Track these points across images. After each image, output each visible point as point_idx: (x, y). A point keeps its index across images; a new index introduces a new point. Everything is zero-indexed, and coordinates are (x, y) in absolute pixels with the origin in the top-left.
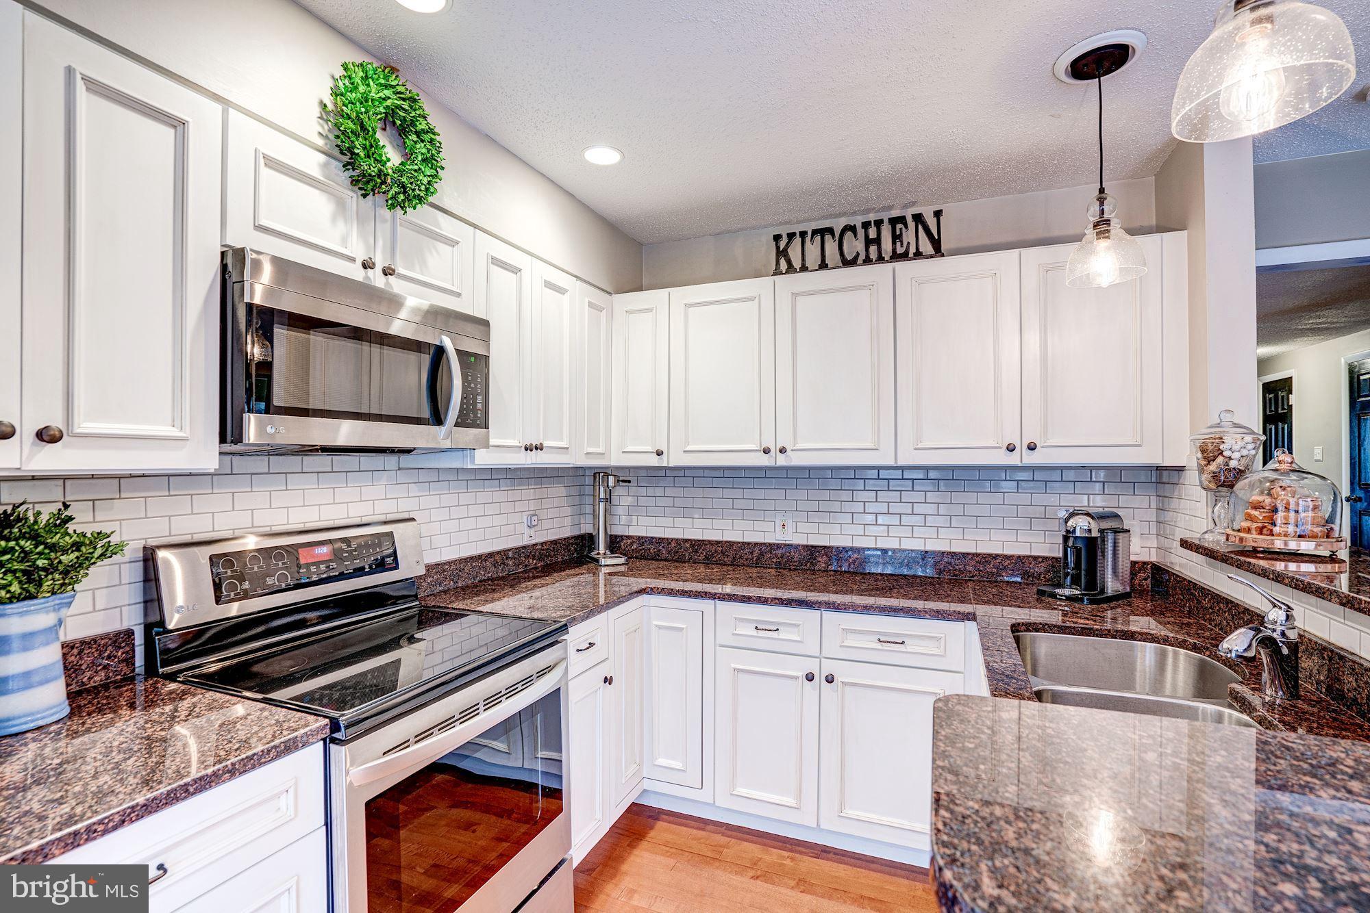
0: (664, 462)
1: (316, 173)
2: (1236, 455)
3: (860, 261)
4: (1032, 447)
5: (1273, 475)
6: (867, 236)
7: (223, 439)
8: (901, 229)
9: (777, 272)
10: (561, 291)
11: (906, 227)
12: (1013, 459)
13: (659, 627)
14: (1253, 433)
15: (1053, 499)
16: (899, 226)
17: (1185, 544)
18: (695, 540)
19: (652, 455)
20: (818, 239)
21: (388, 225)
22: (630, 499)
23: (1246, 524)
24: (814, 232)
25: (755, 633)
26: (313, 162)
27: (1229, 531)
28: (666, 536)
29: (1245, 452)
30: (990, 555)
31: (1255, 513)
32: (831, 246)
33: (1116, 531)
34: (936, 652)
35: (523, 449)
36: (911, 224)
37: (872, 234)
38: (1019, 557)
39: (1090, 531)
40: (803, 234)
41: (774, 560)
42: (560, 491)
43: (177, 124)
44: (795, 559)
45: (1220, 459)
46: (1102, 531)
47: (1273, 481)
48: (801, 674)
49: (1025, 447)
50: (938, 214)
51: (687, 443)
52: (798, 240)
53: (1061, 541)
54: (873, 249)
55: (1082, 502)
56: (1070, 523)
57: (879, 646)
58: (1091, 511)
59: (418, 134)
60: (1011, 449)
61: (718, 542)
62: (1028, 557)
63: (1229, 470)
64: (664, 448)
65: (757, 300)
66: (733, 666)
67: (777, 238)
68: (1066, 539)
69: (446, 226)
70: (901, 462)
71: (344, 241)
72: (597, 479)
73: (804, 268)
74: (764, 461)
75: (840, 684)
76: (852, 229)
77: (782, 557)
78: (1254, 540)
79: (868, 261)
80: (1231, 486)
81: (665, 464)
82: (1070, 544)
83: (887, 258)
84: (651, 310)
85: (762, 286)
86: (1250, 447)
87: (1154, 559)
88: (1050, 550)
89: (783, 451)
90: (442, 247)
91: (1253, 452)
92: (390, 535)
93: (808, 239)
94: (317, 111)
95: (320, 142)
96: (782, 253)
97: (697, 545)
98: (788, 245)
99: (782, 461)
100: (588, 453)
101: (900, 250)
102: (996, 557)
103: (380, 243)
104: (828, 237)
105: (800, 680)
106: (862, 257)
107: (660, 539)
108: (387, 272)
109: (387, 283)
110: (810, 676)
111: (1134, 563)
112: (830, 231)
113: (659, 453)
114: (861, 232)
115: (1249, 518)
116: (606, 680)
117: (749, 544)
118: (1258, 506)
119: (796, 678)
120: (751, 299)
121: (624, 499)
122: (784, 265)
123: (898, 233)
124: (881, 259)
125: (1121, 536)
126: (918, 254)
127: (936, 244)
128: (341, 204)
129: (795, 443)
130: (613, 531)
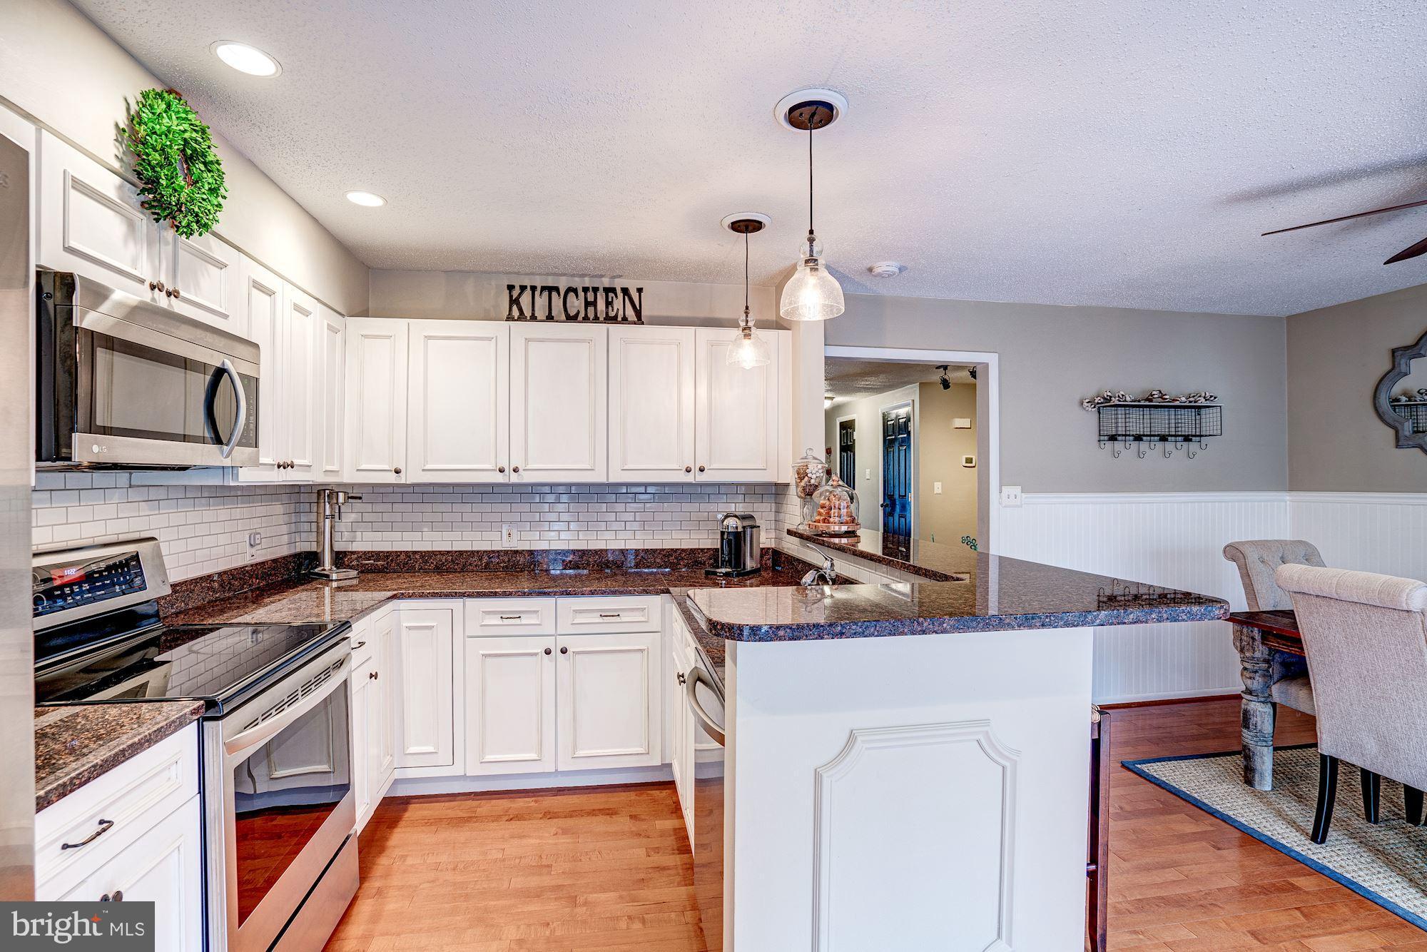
0: (402, 479)
1: (112, 194)
2: (814, 476)
3: (580, 318)
4: (702, 470)
5: (830, 488)
6: (586, 299)
8: (612, 298)
9: (510, 318)
10: (306, 313)
11: (616, 297)
12: (689, 478)
13: (409, 628)
14: (822, 463)
15: (713, 507)
16: (611, 295)
17: (790, 532)
18: (425, 552)
19: (390, 473)
20: (546, 294)
21: (170, 248)
22: (353, 515)
23: (818, 518)
24: (543, 288)
25: (500, 622)
26: (109, 184)
27: (810, 523)
28: (394, 550)
29: (818, 475)
30: (672, 550)
31: (822, 511)
32: (557, 302)
33: (752, 527)
34: (643, 619)
35: (276, 466)
36: (620, 295)
37: (591, 297)
38: (691, 549)
39: (737, 528)
40: (533, 288)
41: (502, 565)
42: (278, 508)
44: (520, 563)
45: (806, 478)
46: (744, 527)
47: (831, 492)
48: (541, 650)
49: (697, 469)
50: (640, 290)
51: (426, 462)
52: (528, 293)
53: (719, 536)
54: (591, 310)
55: (731, 508)
56: (725, 523)
57: (600, 620)
58: (737, 514)
59: (205, 164)
60: (688, 470)
61: (448, 552)
62: (698, 549)
63: (811, 485)
64: (402, 467)
65: (494, 340)
66: (481, 652)
67: (511, 288)
68: (722, 533)
70: (612, 480)
71: (134, 263)
72: (322, 497)
73: (533, 318)
74: (499, 478)
75: (571, 654)
76: (575, 291)
77: (509, 561)
78: (822, 527)
79: (586, 319)
80: (812, 495)
81: (403, 481)
82: (725, 537)
83: (601, 319)
85: (499, 328)
86: (821, 471)
87: (773, 546)
88: (712, 544)
89: (516, 470)
90: (214, 270)
91: (822, 474)
92: (137, 554)
93: (537, 294)
94: (113, 133)
95: (116, 165)
96: (514, 302)
97: (426, 556)
98: (520, 295)
99: (514, 478)
100: (326, 471)
101: (612, 314)
102: (675, 551)
103: (163, 265)
104: (554, 294)
105: (539, 656)
106: (582, 315)
107: (388, 552)
108: (172, 294)
109: (170, 304)
110: (548, 650)
111: (762, 549)
112: (557, 289)
113: (397, 472)
114: (581, 294)
115: (820, 514)
116: (371, 676)
117: (478, 552)
118: (823, 507)
119: (536, 654)
120: (490, 339)
122: (516, 313)
123: (610, 300)
124: (596, 319)
125: (754, 529)
126: (625, 319)
127: (638, 313)
128: (131, 225)
129: (526, 464)
130: (339, 547)
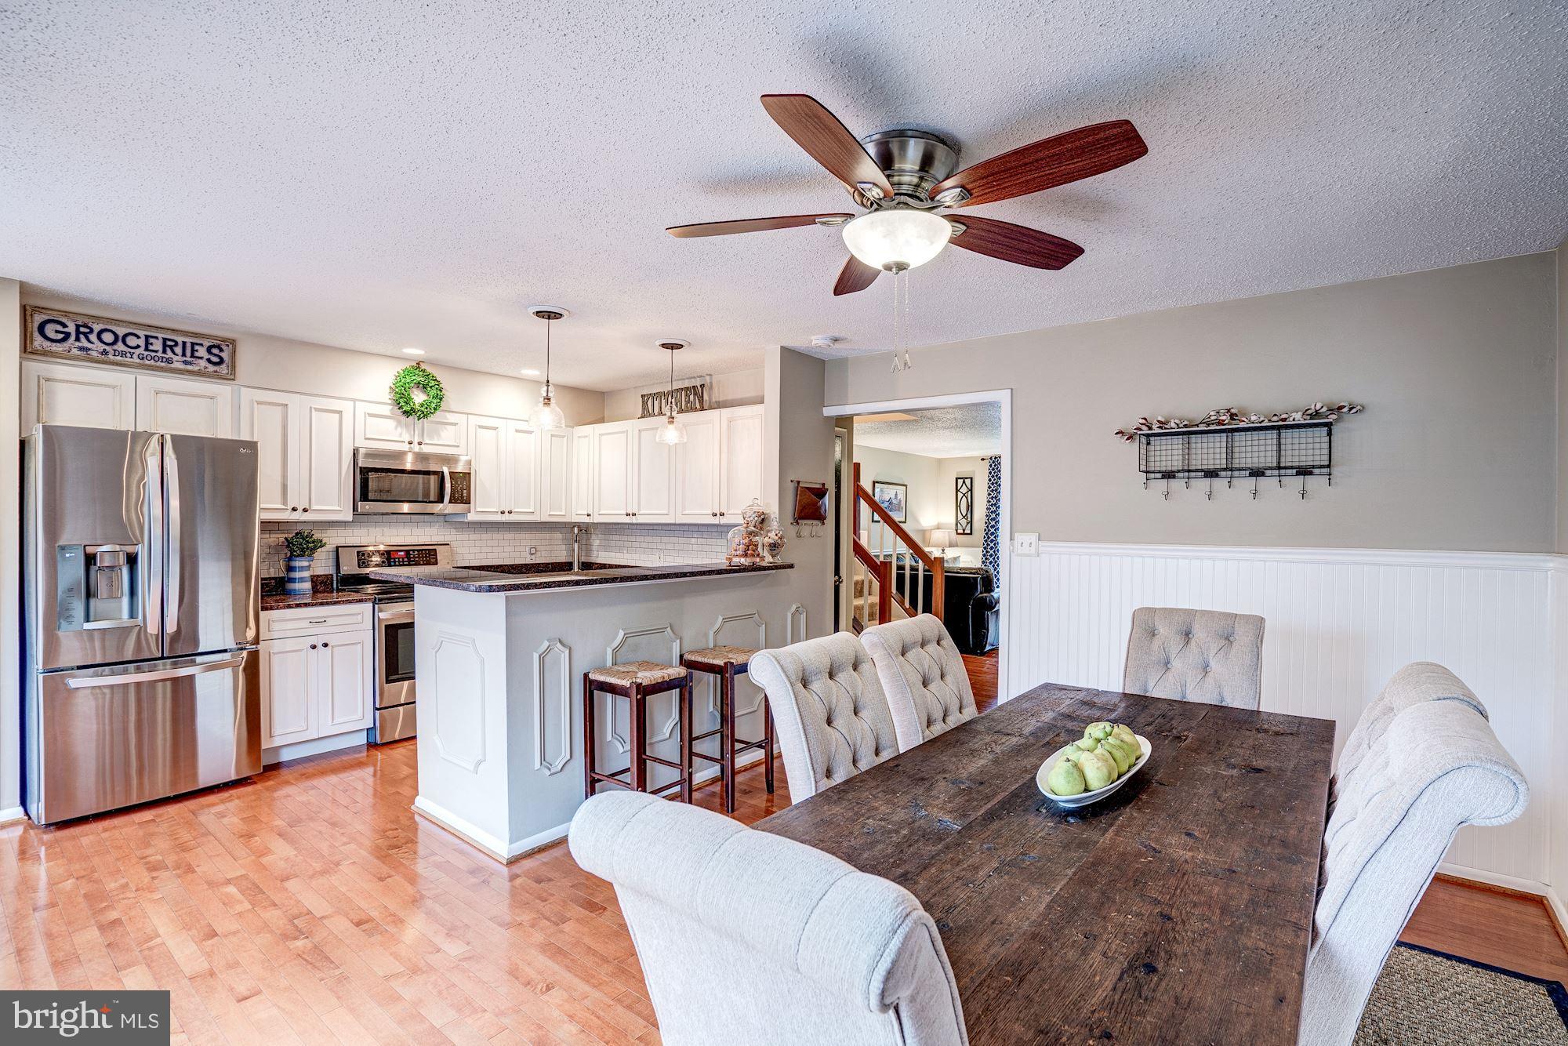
0: (592, 520)
1: (389, 414)
4: (723, 515)
6: (676, 397)
7: (354, 511)
8: (689, 394)
9: (642, 416)
10: (530, 432)
11: (691, 394)
12: (715, 521)
16: (689, 392)
19: (586, 516)
20: (658, 397)
21: (420, 425)
24: (656, 394)
26: (387, 410)
35: (500, 513)
36: (693, 392)
37: (679, 396)
40: (653, 395)
42: (559, 536)
43: (340, 412)
49: (719, 514)
50: (702, 387)
51: (598, 509)
52: (650, 399)
54: (680, 405)
60: (715, 515)
64: (589, 512)
65: (626, 433)
67: (644, 396)
69: (451, 418)
70: (677, 522)
71: (401, 435)
73: (653, 415)
74: (627, 520)
83: (684, 410)
84: (587, 436)
85: (632, 425)
89: (634, 515)
90: (448, 427)
92: (435, 550)
93: (654, 398)
94: (388, 390)
95: (390, 402)
96: (644, 403)
98: (647, 401)
99: (634, 520)
101: (688, 406)
103: (416, 433)
104: (662, 397)
108: (420, 444)
109: (421, 448)
112: (664, 394)
113: (589, 515)
114: (674, 395)
120: (623, 432)
121: (596, 542)
122: (645, 412)
123: (688, 396)
126: (695, 409)
127: (701, 401)
128: (399, 423)
129: (639, 510)
130: (583, 559)
